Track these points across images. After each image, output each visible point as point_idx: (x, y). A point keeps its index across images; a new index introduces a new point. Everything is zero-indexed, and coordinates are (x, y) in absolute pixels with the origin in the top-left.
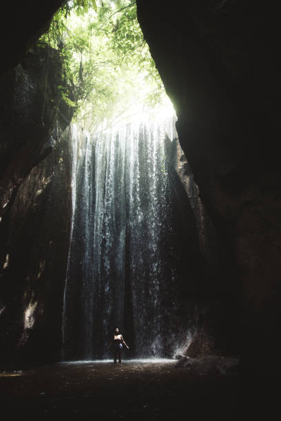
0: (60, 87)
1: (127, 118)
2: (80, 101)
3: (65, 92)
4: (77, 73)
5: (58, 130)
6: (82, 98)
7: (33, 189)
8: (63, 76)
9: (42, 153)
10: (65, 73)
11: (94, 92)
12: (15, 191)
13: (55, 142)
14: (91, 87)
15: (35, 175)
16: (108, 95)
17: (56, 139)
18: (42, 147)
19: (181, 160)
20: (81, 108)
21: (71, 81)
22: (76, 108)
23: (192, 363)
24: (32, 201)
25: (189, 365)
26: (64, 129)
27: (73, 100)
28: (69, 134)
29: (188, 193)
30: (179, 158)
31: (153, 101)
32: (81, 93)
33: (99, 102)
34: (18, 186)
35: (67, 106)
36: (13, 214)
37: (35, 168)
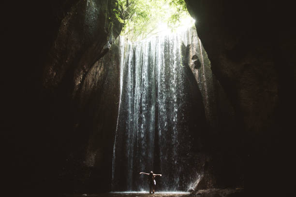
0: (114, 10)
1: (155, 34)
2: (126, 21)
3: (117, 13)
4: (126, 3)
5: (113, 38)
6: (127, 18)
7: (96, 76)
8: (116, 3)
9: (102, 52)
10: (117, 2)
11: (135, 15)
12: (84, 77)
13: (110, 45)
14: (134, 11)
15: (97, 67)
16: (145, 17)
17: (111, 44)
18: (102, 48)
19: (193, 59)
20: (127, 25)
21: (122, 7)
22: (124, 24)
23: (201, 193)
24: (95, 84)
25: (199, 194)
26: (116, 38)
27: (122, 19)
28: (119, 42)
29: (197, 80)
30: (191, 57)
31: (174, 20)
32: (127, 15)
33: (139, 21)
34: (87, 73)
35: (119, 22)
36: (83, 91)
37: (97, 62)
